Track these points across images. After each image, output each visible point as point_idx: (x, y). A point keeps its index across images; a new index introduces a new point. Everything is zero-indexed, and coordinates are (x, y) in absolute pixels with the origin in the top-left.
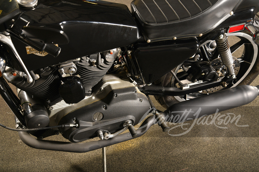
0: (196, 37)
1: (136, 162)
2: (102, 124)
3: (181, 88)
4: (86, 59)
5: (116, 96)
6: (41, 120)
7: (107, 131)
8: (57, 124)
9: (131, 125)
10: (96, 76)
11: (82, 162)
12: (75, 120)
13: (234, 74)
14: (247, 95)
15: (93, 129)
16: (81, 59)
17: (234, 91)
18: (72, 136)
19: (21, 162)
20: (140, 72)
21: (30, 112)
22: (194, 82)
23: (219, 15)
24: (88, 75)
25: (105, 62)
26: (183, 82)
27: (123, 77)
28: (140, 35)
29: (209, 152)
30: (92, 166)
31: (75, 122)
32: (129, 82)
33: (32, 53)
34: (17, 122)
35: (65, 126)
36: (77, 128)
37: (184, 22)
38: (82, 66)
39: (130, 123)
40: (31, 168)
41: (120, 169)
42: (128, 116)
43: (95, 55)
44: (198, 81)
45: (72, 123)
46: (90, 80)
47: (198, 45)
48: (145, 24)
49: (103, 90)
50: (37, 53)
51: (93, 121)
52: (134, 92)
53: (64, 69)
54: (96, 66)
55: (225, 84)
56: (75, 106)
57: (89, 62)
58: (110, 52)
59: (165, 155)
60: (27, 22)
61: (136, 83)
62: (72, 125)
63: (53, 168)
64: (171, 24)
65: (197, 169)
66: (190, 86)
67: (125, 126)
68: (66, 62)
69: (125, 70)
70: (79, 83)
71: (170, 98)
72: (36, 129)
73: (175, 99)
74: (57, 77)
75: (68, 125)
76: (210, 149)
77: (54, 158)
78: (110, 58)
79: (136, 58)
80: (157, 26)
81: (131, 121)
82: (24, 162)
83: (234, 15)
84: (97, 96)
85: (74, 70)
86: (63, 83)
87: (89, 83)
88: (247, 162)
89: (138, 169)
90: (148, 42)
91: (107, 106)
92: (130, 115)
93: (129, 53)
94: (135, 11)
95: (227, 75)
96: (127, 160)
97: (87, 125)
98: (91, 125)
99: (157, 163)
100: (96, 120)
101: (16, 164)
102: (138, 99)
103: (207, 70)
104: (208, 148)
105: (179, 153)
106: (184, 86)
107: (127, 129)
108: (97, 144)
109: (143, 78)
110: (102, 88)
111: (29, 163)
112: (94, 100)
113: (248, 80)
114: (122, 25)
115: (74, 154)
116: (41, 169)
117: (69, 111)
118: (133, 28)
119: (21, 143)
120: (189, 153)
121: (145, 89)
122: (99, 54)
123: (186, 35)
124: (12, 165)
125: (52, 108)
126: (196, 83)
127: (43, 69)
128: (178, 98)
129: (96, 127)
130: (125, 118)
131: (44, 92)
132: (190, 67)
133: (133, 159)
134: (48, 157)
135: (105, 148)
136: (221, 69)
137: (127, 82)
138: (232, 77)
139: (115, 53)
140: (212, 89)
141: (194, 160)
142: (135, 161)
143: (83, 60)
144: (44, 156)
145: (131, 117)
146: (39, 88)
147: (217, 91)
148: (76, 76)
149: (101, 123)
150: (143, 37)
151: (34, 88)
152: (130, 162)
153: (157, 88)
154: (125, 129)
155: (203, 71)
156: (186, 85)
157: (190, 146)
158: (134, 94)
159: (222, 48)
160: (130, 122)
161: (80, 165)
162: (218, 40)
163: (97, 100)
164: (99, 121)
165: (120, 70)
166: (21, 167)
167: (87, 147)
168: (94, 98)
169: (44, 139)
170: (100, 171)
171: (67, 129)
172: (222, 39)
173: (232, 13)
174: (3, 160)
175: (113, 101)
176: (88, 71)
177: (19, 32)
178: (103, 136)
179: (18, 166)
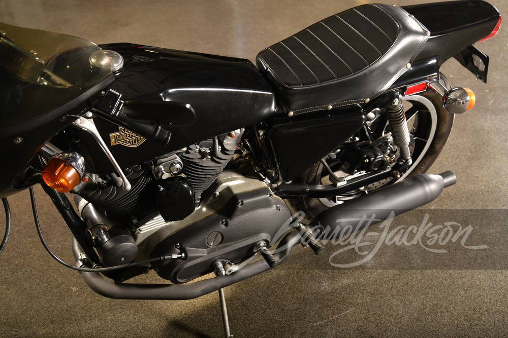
0: (358, 105)
1: (271, 307)
2: (222, 250)
3: (335, 185)
4: (196, 148)
5: (242, 204)
6: (126, 251)
7: (228, 261)
8: (148, 256)
9: (265, 248)
10: (211, 173)
11: (185, 314)
12: (178, 248)
13: (409, 158)
14: (430, 189)
15: (208, 260)
16: (189, 148)
17: (410, 184)
18: (176, 274)
19: (83, 324)
20: (277, 162)
21: (106, 240)
22: (353, 175)
23: (392, 69)
24: (199, 173)
25: (224, 150)
26: (338, 174)
27: (247, 172)
28: (277, 105)
29: (382, 281)
30: (201, 319)
31: (179, 251)
32: (258, 181)
33: (118, 143)
34: (80, 258)
35: (164, 258)
36: (182, 259)
37: (344, 81)
38: (190, 160)
39: (264, 246)
40: (103, 331)
41: (248, 320)
42: (261, 234)
43: (210, 141)
44: (359, 173)
45: (175, 252)
46: (201, 182)
47: (364, 117)
48: (284, 88)
49: (218, 196)
50: (126, 143)
51: (206, 247)
52: (269, 196)
53: (164, 167)
54: (210, 157)
55: (397, 174)
56: (176, 225)
57: (200, 152)
58: (230, 135)
59: (315, 293)
60: (118, 94)
61: (269, 182)
62: (175, 256)
63: (138, 329)
64: (324, 86)
65: (368, 310)
66: (348, 181)
67: (256, 251)
68: (166, 155)
69: (250, 161)
70: (186, 186)
71: (314, 202)
72: (119, 266)
73: (320, 203)
74: (150, 179)
75: (169, 255)
76: (382, 276)
77: (138, 312)
78: (230, 143)
79: (271, 141)
80: (304, 90)
81: (265, 242)
82: (89, 322)
83: (411, 68)
84: (209, 207)
85: (178, 166)
86: (162, 189)
87: (198, 186)
88: (440, 291)
89: (277, 318)
90: (290, 116)
91: (228, 221)
92: (263, 233)
93: (261, 134)
94: (266, 68)
95: (399, 159)
96: (256, 306)
97: (199, 254)
98: (204, 253)
99: (305, 305)
100: (212, 244)
101: (77, 328)
102: (275, 207)
103: (371, 153)
104: (378, 275)
105: (336, 287)
106: (339, 182)
107: (260, 255)
108: (213, 284)
109: (279, 172)
110: (218, 193)
111: (98, 324)
112: (205, 213)
113: (424, 167)
114: (251, 91)
115: (169, 302)
116: (119, 332)
117: (168, 233)
118: (268, 94)
119: (77, 293)
120: (352, 285)
121: (279, 190)
122: (214, 138)
123: (345, 101)
124: (71, 329)
125: (140, 231)
126: (356, 175)
127: (129, 169)
128: (324, 200)
129: (212, 255)
130: (256, 238)
131: (132, 205)
132: (339, 150)
133: (266, 303)
134: (128, 312)
135: (222, 289)
136: (389, 151)
137: (254, 180)
138: (408, 163)
139: (238, 135)
140: (376, 184)
141: (361, 295)
142: (269, 306)
143: (191, 149)
144: (120, 310)
145: (264, 236)
146: (124, 199)
147: (382, 185)
148: (180, 176)
149: (220, 249)
150: (282, 108)
151: (116, 201)
152: (262, 307)
153: (298, 188)
154: (256, 255)
155: (365, 156)
156: (341, 179)
157: (351, 274)
158: (268, 198)
159: (395, 120)
160: (262, 244)
161: (182, 320)
162: (390, 107)
163: (211, 213)
164: (216, 247)
165: (241, 163)
166: (86, 331)
167: (198, 290)
168: (204, 209)
169: (125, 282)
170: (217, 326)
171: (166, 263)
172: (396, 106)
173: (409, 65)
174: (52, 322)
175: (237, 212)
176: (199, 167)
177: (107, 110)
178: (223, 269)
179: (80, 331)
